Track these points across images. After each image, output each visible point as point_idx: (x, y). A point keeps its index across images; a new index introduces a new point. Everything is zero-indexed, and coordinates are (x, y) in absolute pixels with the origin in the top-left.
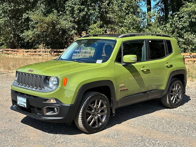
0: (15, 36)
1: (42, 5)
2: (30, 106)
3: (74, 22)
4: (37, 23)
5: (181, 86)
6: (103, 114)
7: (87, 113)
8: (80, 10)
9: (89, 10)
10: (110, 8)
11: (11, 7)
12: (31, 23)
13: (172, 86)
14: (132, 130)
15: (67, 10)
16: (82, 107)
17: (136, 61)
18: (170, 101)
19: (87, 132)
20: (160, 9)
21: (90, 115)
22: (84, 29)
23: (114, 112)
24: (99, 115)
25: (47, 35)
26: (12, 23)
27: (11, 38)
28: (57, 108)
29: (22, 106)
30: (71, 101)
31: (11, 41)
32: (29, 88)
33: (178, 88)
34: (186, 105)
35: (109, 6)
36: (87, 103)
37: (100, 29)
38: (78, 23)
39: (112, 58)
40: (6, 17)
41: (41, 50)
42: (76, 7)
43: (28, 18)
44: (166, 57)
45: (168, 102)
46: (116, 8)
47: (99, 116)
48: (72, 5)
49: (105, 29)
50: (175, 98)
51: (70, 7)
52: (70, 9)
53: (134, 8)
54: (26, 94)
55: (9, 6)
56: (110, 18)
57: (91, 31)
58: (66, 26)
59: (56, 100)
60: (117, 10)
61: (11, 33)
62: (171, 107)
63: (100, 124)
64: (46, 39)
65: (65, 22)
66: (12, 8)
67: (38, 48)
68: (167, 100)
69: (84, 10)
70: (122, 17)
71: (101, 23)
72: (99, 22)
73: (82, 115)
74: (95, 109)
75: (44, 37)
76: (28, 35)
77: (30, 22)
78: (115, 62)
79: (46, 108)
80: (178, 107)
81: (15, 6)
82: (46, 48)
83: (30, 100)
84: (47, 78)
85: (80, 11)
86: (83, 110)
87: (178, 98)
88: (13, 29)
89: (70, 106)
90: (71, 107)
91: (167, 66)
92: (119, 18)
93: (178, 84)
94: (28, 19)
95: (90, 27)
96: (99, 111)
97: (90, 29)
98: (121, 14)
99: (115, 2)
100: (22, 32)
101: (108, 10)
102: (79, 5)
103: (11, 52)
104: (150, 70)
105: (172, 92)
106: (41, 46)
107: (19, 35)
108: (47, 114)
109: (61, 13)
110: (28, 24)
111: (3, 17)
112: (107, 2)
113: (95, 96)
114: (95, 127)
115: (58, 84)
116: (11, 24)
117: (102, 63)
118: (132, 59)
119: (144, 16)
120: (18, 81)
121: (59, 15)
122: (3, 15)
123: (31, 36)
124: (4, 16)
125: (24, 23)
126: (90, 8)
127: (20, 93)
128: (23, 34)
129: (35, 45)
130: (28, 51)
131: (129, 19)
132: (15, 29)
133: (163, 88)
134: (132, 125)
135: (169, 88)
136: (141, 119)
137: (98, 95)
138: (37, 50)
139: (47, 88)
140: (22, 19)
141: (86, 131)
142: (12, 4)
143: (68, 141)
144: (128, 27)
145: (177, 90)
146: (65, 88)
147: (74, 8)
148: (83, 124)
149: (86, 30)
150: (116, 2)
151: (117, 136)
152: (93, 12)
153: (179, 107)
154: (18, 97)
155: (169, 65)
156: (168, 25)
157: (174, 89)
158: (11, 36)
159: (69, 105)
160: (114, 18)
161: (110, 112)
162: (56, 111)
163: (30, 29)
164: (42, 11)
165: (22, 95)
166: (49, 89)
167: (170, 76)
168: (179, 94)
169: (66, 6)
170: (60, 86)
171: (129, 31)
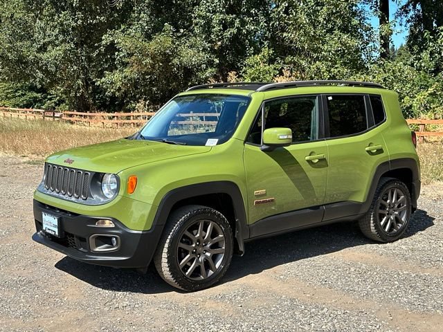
0: (87, 83)
1: (142, 15)
2: (67, 233)
3: (213, 51)
4: (130, 55)
5: (404, 195)
6: (216, 251)
7: (180, 248)
8: (225, 25)
9: (243, 23)
10: (289, 19)
11: (77, 20)
12: (118, 56)
13: (382, 194)
14: (277, 287)
15: (196, 24)
16: (169, 237)
17: (291, 141)
18: (376, 226)
19: (180, 288)
20: (412, 18)
21: (186, 253)
22: (234, 67)
23: (242, 248)
24: (208, 254)
25: (154, 81)
26: (79, 55)
27: (79, 89)
28: (116, 238)
29: (50, 232)
30: (144, 223)
31: (78, 95)
32: (64, 197)
33: (398, 198)
34: (418, 236)
35: (288, 14)
36: (181, 228)
37: (268, 67)
38: (220, 53)
39: (239, 135)
40: (68, 43)
41: (141, 114)
42: (216, 18)
43: (112, 43)
44: (368, 131)
45: (373, 228)
46: (303, 19)
47: (207, 256)
48: (208, 14)
49: (279, 67)
50: (391, 220)
51: (203, 18)
52: (202, 22)
53: (344, 17)
54: (59, 209)
55: (73, 19)
56: (291, 42)
57: (249, 71)
58: (193, 59)
59: (115, 220)
60: (304, 22)
61: (78, 78)
62: (380, 240)
63: (211, 272)
64: (151, 90)
65: (191, 52)
66: (80, 22)
67: (134, 109)
68: (372, 225)
69: (234, 24)
70: (317, 39)
71: (271, 52)
72: (266, 51)
73: (168, 253)
74: (198, 241)
75: (146, 85)
76: (114, 80)
77: (116, 53)
78: (245, 142)
79: (93, 237)
80: (397, 240)
81: (84, 19)
82: (150, 110)
83: (64, 220)
84: (98, 177)
85: (225, 28)
86: (171, 243)
87: (398, 220)
88: (83, 68)
89: (142, 234)
90: (145, 236)
91: (369, 152)
92: (311, 41)
93: (399, 190)
94: (112, 48)
95: (247, 61)
96: (209, 246)
97: (245, 66)
98: (314, 33)
99: (302, 4)
100: (101, 75)
101: (285, 23)
102: (221, 13)
103: (79, 119)
104: (328, 161)
105: (383, 207)
106: (140, 105)
107: (94, 82)
108: (97, 249)
109: (182, 31)
110: (113, 57)
111: (62, 43)
112: (285, 4)
113: (198, 213)
114: (197, 279)
115: (117, 190)
116: (78, 57)
117: (217, 144)
118: (281, 138)
119: (367, 35)
120: (47, 182)
121: (179, 37)
122: (61, 37)
123: (119, 84)
124: (64, 41)
125: (105, 55)
126: (246, 19)
127: (48, 206)
128: (103, 79)
129: (128, 102)
130: (114, 117)
131: (332, 44)
132: (86, 68)
133: (360, 198)
134: (282, 277)
135: (375, 199)
136: (306, 263)
137: (204, 212)
138: (132, 114)
139: (98, 197)
140: (100, 46)
141: (177, 286)
142: (80, 14)
143: (137, 306)
144: (330, 61)
145: (395, 203)
146: (132, 196)
147: (212, 19)
148: (170, 271)
149: (238, 69)
150: (304, 3)
151: (242, 297)
152: (253, 28)
153: (400, 240)
154: (43, 215)
155: (374, 148)
156: (425, 55)
157: (388, 201)
158: (79, 84)
159: (141, 232)
160: (301, 42)
161: (232, 248)
162: (115, 244)
163: (116, 69)
164: (143, 29)
165: (52, 210)
166: (102, 200)
167: (376, 173)
168: (400, 213)
169: (193, 15)
170: (121, 192)
171: (332, 70)
